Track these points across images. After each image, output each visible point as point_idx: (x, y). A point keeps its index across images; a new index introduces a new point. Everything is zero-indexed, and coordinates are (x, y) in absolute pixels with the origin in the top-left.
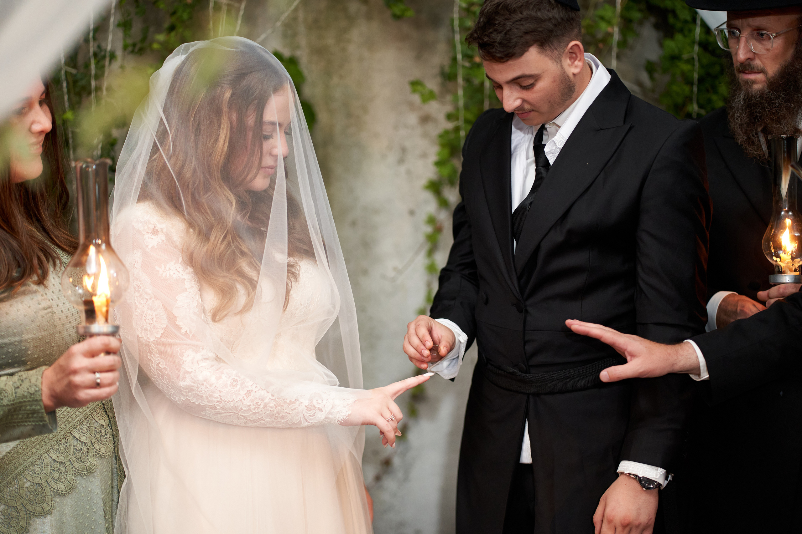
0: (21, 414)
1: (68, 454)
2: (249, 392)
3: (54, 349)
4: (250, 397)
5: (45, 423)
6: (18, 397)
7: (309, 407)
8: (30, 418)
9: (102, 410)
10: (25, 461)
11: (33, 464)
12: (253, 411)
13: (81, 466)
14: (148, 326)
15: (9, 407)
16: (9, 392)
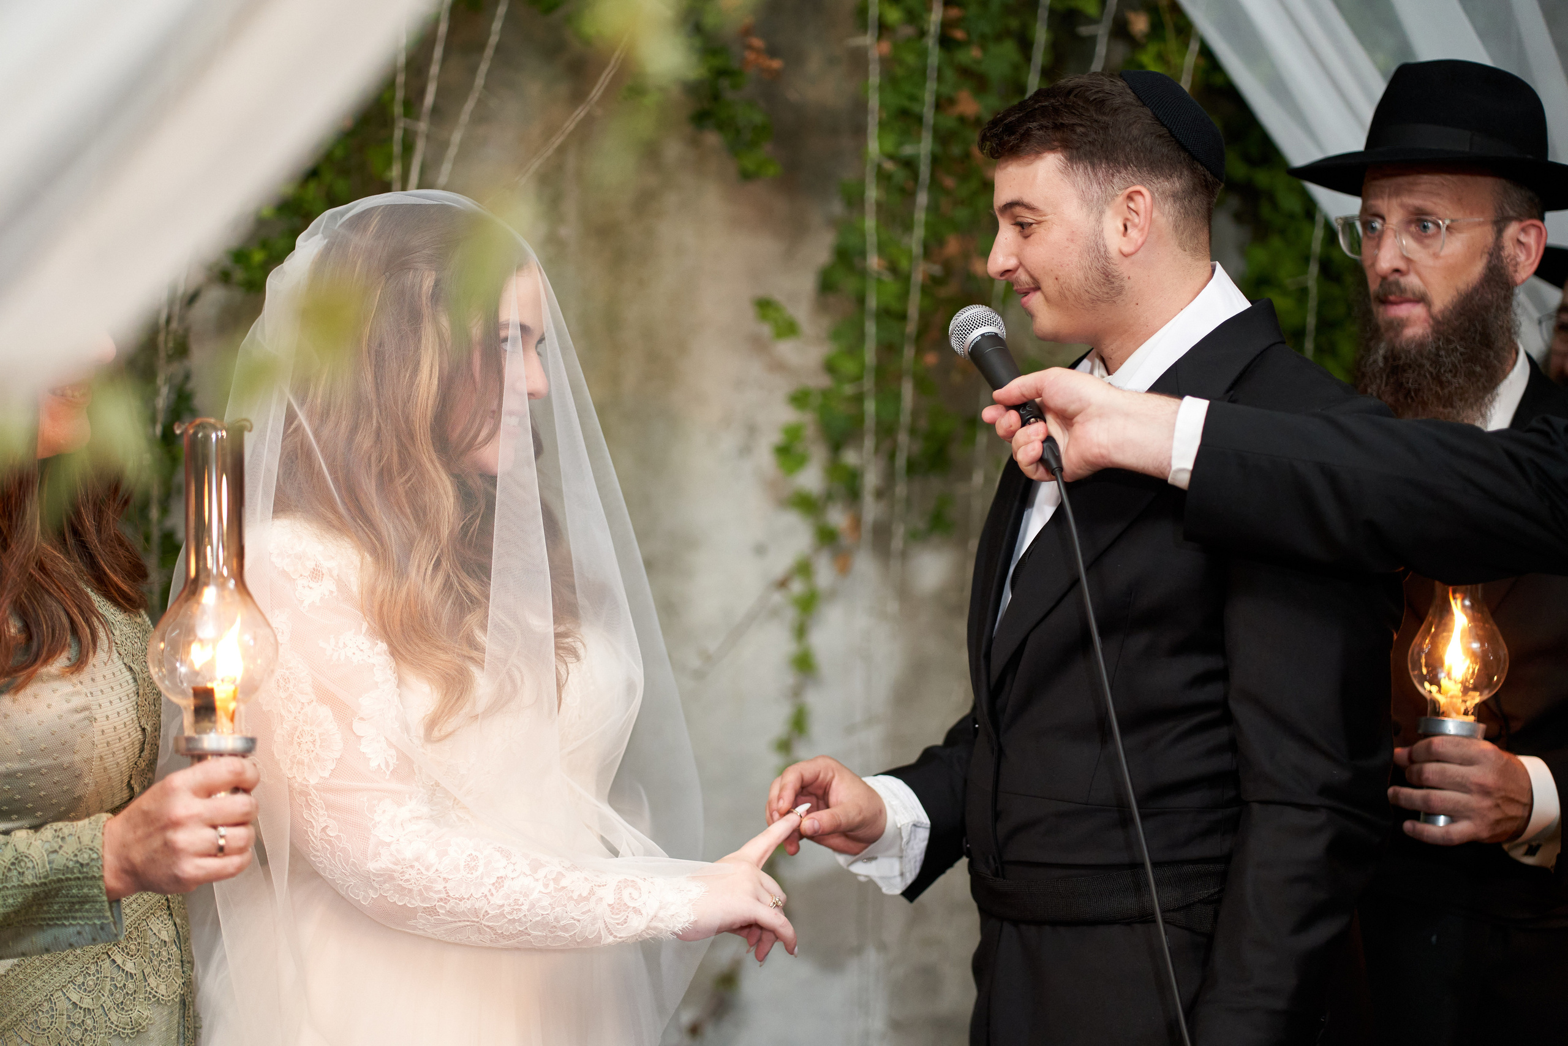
0: (58, 903)
1: (100, 994)
2: (500, 880)
3: (87, 790)
4: (502, 889)
5: (105, 922)
6: (56, 869)
7: (615, 908)
8: (77, 911)
9: (164, 911)
10: (20, 1003)
11: (35, 1009)
12: (510, 917)
13: (124, 1018)
14: (305, 755)
15: (36, 890)
16: (36, 860)
